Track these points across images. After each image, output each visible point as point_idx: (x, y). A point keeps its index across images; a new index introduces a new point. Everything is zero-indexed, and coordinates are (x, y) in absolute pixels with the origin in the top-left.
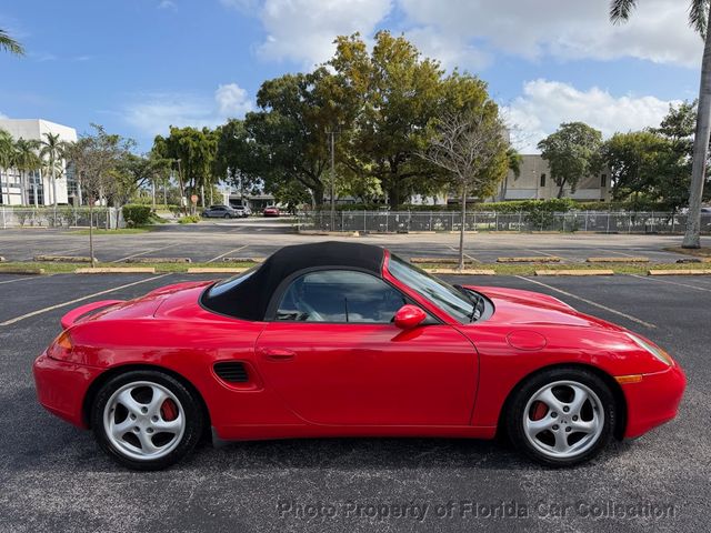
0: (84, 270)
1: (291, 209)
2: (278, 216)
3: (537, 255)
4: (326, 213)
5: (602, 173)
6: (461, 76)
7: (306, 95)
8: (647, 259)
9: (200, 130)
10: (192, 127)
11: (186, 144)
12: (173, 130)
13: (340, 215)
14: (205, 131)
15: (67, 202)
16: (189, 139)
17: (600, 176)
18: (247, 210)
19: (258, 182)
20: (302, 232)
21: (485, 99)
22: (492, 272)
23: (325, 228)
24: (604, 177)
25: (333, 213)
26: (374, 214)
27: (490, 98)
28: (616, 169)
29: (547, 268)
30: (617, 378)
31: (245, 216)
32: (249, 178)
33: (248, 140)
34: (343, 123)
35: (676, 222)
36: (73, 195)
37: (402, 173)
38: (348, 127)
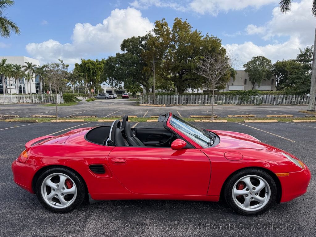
0: (55, 121)
1: (134, 95)
2: (128, 98)
3: (244, 114)
4: (151, 96)
5: (272, 78)
6: (210, 37)
7: (142, 46)
8: (292, 116)
9: (95, 60)
10: (91, 59)
11: (89, 67)
12: (83, 61)
13: (157, 97)
14: (97, 61)
15: (35, 92)
16: (90, 65)
17: (271, 79)
18: (115, 95)
19: (121, 83)
20: (141, 105)
21: (220, 46)
22: (226, 121)
23: (150, 103)
24: (273, 80)
25: (154, 97)
26: (172, 97)
27: (223, 46)
28: (278, 76)
29: (249, 119)
30: (276, 174)
31: (114, 98)
32: (117, 82)
33: (117, 65)
34: (159, 57)
35: (305, 100)
36: (38, 89)
37: (184, 79)
38: (160, 59)
